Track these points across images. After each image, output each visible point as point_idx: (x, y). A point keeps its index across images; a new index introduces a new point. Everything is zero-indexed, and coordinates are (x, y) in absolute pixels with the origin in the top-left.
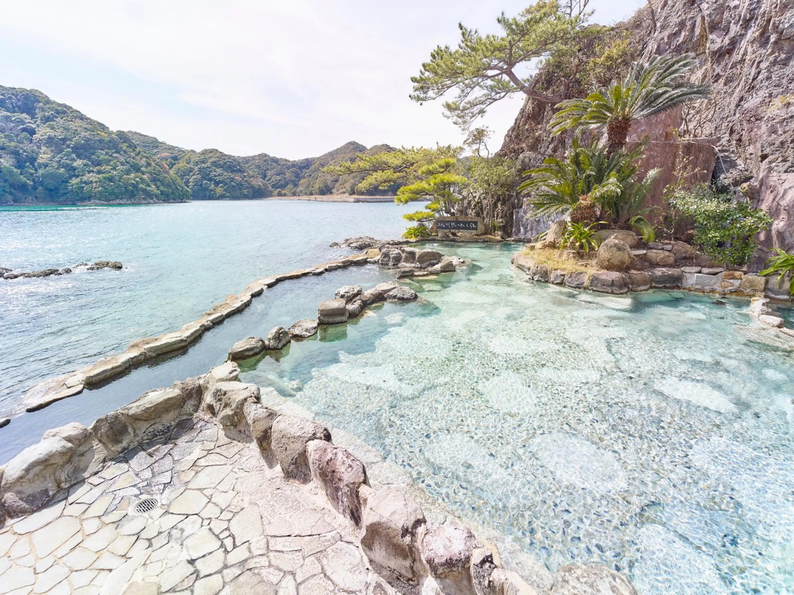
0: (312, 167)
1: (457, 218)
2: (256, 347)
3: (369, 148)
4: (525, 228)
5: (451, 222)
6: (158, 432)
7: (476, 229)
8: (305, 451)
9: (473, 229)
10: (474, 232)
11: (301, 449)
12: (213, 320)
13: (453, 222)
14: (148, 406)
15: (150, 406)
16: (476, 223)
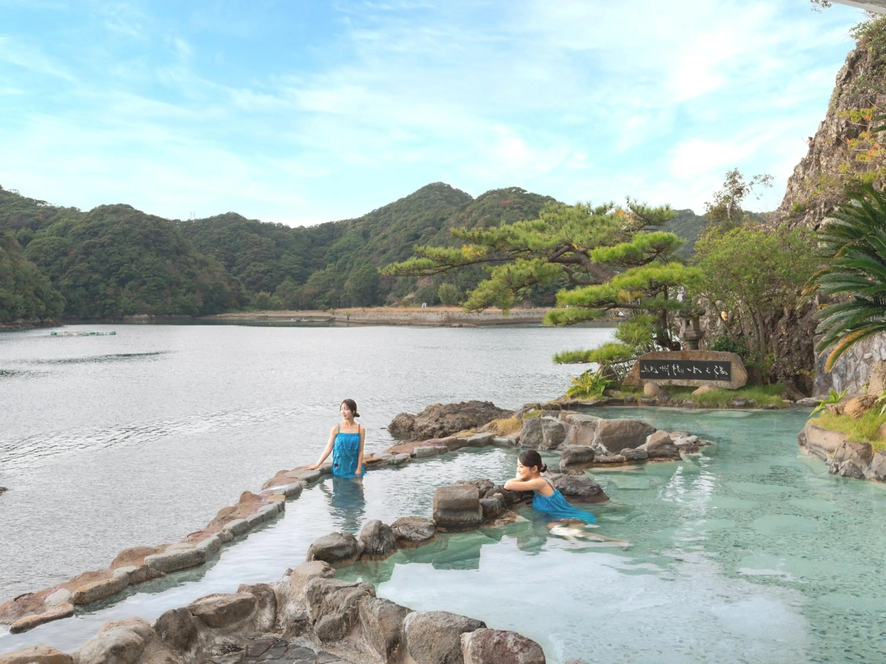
0: (341, 242)
1: (684, 354)
2: (348, 545)
3: (475, 197)
4: (842, 376)
5: (671, 363)
6: (229, 647)
7: (728, 378)
8: (460, 644)
9: (721, 377)
10: (723, 384)
11: (453, 643)
12: (235, 527)
13: (676, 362)
14: (220, 606)
15: (222, 605)
16: (727, 366)
